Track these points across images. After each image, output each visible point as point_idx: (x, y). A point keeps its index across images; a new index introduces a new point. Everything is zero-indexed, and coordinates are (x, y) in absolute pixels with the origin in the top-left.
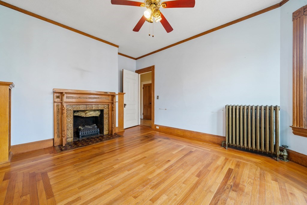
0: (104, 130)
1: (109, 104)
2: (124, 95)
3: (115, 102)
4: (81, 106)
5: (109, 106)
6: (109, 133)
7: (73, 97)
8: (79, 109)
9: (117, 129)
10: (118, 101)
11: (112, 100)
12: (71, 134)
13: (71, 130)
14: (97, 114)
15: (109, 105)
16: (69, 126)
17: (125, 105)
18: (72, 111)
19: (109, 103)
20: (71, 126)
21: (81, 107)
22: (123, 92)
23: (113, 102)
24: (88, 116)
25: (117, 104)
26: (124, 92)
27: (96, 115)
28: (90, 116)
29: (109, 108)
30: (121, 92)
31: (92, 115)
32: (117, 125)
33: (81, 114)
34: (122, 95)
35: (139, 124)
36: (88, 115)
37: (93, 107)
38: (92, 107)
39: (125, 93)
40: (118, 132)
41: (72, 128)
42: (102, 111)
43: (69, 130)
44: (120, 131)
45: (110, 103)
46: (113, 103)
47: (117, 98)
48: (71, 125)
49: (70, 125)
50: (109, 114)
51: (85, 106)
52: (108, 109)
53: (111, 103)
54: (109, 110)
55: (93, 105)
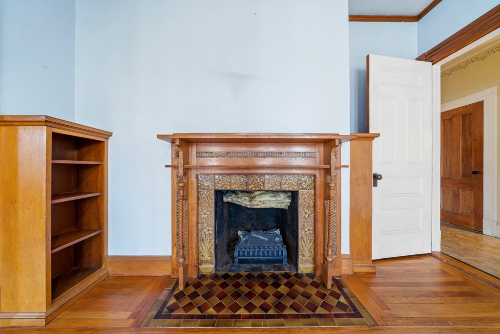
0: (300, 258)
1: (317, 173)
2: (375, 142)
3: (338, 168)
4: (233, 177)
5: (314, 181)
6: (315, 269)
7: (211, 153)
8: (229, 188)
9: (344, 262)
10: (348, 163)
11: (327, 160)
12: (209, 251)
13: (210, 242)
14: (282, 202)
15: (315, 176)
16: (205, 230)
17: (376, 177)
18: (212, 192)
19: (315, 169)
20: (211, 232)
21: (233, 181)
22: (367, 131)
23: (327, 166)
24: (258, 207)
25: (345, 175)
26: (372, 130)
27: (280, 206)
28: (263, 206)
29: (315, 189)
30: (359, 132)
31: (268, 206)
32: (345, 249)
33: (239, 200)
34: (367, 142)
35: (437, 248)
36: (256, 203)
37: (266, 182)
38: (263, 183)
39: (378, 135)
40: (350, 273)
41: (212, 238)
42: (294, 195)
43: (205, 242)
44: (357, 270)
45: (320, 169)
46: (327, 171)
47: (345, 151)
48: (211, 228)
49: (207, 228)
50: (315, 206)
51: (242, 179)
52: (313, 192)
53: (322, 172)
54: (315, 194)
55: (267, 177)
